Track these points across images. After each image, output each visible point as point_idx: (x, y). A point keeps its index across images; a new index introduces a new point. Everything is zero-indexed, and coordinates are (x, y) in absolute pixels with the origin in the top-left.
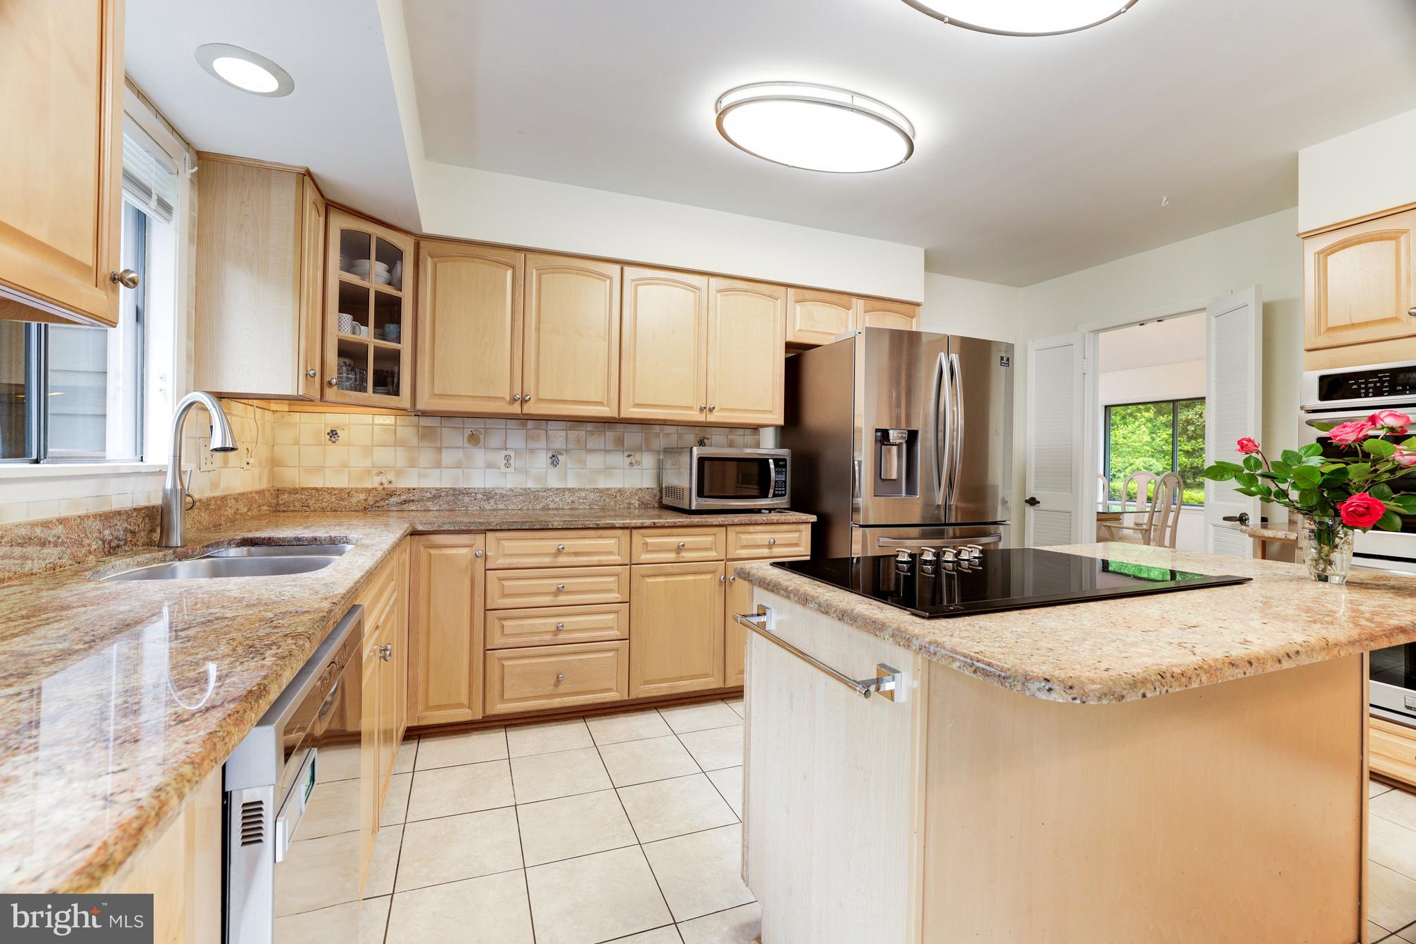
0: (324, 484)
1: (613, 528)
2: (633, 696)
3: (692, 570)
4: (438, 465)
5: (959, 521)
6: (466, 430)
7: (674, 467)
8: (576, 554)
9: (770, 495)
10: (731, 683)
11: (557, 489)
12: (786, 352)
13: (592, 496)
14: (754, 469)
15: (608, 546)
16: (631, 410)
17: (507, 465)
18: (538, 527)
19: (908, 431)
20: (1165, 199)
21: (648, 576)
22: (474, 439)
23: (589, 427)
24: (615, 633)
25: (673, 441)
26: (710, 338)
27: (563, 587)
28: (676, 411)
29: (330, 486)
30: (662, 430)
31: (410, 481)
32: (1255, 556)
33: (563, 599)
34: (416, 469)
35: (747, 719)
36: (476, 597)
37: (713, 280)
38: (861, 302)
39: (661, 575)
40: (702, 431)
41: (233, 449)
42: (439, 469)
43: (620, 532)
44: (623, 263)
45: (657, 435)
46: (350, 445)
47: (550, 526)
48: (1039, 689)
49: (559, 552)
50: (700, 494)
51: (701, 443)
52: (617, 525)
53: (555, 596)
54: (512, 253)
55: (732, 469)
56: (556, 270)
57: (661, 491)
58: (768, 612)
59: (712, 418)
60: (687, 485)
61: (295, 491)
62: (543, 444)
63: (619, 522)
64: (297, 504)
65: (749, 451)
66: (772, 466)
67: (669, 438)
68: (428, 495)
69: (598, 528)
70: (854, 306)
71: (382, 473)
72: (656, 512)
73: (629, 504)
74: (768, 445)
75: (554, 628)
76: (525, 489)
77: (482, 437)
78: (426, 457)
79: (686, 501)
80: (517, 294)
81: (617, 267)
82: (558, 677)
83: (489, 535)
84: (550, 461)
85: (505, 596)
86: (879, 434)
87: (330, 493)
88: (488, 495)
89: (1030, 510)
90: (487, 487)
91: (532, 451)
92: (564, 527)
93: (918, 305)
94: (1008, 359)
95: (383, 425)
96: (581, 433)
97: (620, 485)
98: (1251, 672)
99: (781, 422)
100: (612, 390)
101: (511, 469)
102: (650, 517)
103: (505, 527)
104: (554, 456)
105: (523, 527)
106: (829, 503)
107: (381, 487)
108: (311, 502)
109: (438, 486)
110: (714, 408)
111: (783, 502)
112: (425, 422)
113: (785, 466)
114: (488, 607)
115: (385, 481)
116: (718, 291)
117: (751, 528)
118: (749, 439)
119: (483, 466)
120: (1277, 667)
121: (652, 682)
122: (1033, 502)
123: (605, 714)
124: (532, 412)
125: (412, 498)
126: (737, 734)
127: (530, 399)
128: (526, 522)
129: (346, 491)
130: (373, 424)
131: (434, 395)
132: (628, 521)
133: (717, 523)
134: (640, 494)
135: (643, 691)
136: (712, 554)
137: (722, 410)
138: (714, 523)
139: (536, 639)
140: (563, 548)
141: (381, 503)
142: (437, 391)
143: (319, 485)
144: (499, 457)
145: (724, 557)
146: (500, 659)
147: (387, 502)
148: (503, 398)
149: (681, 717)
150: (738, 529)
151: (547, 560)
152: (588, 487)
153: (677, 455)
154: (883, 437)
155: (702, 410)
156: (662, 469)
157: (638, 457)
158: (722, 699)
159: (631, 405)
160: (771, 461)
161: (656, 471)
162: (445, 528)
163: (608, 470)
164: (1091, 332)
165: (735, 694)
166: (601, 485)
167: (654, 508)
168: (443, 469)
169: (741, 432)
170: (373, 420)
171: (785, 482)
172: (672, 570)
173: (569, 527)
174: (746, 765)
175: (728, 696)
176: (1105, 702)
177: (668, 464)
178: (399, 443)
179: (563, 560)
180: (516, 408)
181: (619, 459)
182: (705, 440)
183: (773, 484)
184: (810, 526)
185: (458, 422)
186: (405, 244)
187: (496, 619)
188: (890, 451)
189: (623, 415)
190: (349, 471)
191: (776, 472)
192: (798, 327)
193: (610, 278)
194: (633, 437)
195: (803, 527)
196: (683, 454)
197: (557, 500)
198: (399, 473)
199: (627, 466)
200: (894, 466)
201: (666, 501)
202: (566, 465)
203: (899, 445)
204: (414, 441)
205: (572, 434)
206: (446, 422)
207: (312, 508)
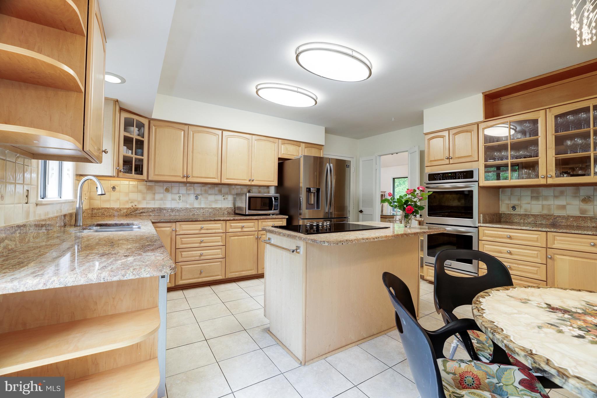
0: (110, 206)
1: (220, 220)
2: (227, 277)
3: (246, 234)
4: (154, 199)
5: (335, 217)
6: (164, 187)
7: (240, 200)
8: (207, 229)
9: (273, 209)
10: (260, 272)
11: (198, 208)
12: (278, 160)
13: (210, 210)
14: (267, 201)
15: (218, 226)
16: (225, 180)
17: (180, 199)
18: (194, 220)
19: (317, 188)
20: (393, 118)
21: (232, 237)
22: (167, 190)
23: (209, 186)
24: (220, 256)
25: (239, 191)
26: (253, 156)
27: (203, 240)
28: (241, 181)
29: (113, 207)
30: (235, 187)
31: (143, 205)
32: (418, 225)
33: (202, 245)
34: (146, 201)
35: (265, 283)
36: (172, 244)
37: (253, 136)
38: (304, 144)
39: (236, 236)
40: (249, 188)
41: (104, 194)
42: (154, 201)
43: (222, 222)
44: (223, 130)
45: (234, 189)
46: (120, 192)
47: (199, 220)
48: (323, 243)
49: (201, 229)
50: (249, 209)
51: (249, 192)
52: (221, 220)
53: (200, 244)
54: (183, 126)
55: (259, 200)
56: (199, 132)
57: (235, 208)
58: (271, 239)
59: (253, 183)
60: (244, 206)
61: (99, 209)
62: (192, 192)
63: (222, 218)
64: (100, 214)
65: (265, 194)
66: (273, 200)
67: (238, 190)
68: (150, 210)
69: (215, 220)
70: (301, 146)
71: (132, 202)
72: (233, 215)
73: (224, 213)
74: (272, 193)
75: (200, 255)
76: (186, 208)
77: (170, 189)
78: (149, 196)
79: (244, 211)
80: (185, 140)
81: (221, 131)
82: (201, 271)
83: (177, 223)
84: (195, 198)
85: (182, 244)
86: (308, 189)
87: (113, 210)
88: (172, 210)
89: (360, 214)
90: (172, 207)
91: (189, 194)
92: (203, 220)
93: (323, 146)
94: (349, 166)
95: (133, 185)
96: (206, 188)
97: (220, 206)
98: (367, 241)
99: (277, 185)
100: (219, 174)
101: (181, 201)
102: (232, 217)
103: (183, 220)
104: (196, 196)
105: (189, 220)
106: (292, 212)
107: (132, 207)
108: (105, 213)
109: (154, 207)
110: (254, 180)
111: (277, 212)
112: (149, 184)
113: (278, 200)
114: (177, 248)
115: (133, 205)
116: (255, 140)
117: (266, 220)
118: (266, 190)
119: (170, 200)
120: (373, 240)
121: (233, 272)
122: (361, 211)
123: (217, 284)
124: (190, 181)
125: (144, 211)
126: (262, 287)
127: (190, 176)
128: (190, 219)
129: (119, 209)
130: (129, 185)
131: (155, 175)
132: (225, 218)
133: (255, 219)
134: (227, 210)
135: (230, 275)
136: (253, 229)
137: (256, 180)
138: (254, 219)
139: (193, 259)
140: (203, 227)
141: (132, 213)
142: (156, 173)
143: (109, 207)
144: (177, 197)
145: (257, 230)
146: (181, 266)
147: (135, 213)
148: (180, 176)
149: (243, 284)
150: (262, 220)
151: (197, 232)
152: (209, 207)
153: (241, 196)
154: (309, 190)
155: (249, 180)
156: (235, 201)
157: (227, 196)
158: (257, 278)
159: (225, 178)
160: (273, 198)
161: (233, 201)
162: (162, 221)
163: (216, 201)
164: (379, 156)
165: (261, 276)
166: (214, 206)
167: (232, 214)
168: (156, 201)
169: (263, 188)
170: (129, 183)
171: (278, 205)
172: (239, 235)
173: (205, 220)
174: (265, 295)
175: (259, 277)
176: (334, 245)
177: (238, 199)
178: (139, 191)
179: (203, 231)
180: (185, 180)
181: (220, 197)
182: (250, 191)
183: (274, 206)
184: (286, 219)
185: (161, 184)
186: (145, 122)
187: (179, 252)
188: (311, 195)
189: (222, 182)
190: (120, 201)
191: (275, 201)
192: (282, 153)
193: (218, 135)
194: (225, 189)
195: (283, 220)
196: (243, 196)
197: (198, 212)
198: (139, 202)
199: (223, 200)
200: (313, 200)
201: (237, 212)
202: (201, 199)
203: (314, 193)
204: (145, 190)
205: (203, 188)
206: (156, 184)
207: (106, 215)
